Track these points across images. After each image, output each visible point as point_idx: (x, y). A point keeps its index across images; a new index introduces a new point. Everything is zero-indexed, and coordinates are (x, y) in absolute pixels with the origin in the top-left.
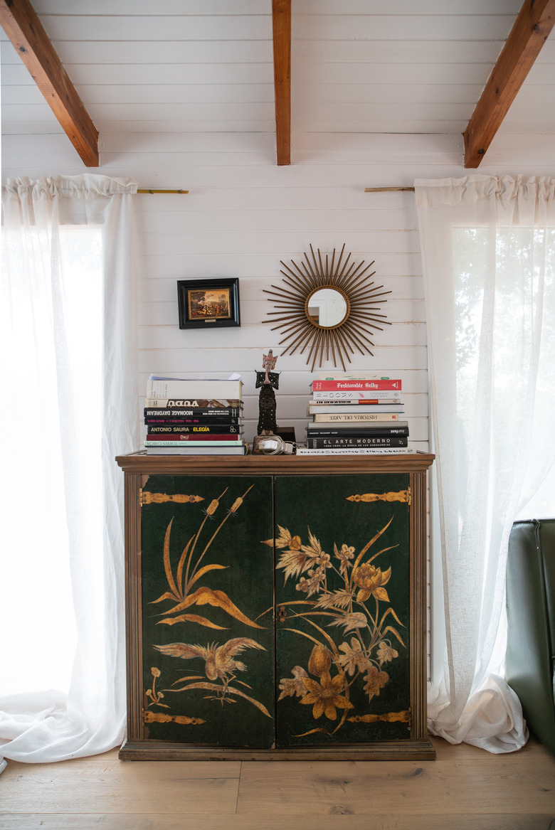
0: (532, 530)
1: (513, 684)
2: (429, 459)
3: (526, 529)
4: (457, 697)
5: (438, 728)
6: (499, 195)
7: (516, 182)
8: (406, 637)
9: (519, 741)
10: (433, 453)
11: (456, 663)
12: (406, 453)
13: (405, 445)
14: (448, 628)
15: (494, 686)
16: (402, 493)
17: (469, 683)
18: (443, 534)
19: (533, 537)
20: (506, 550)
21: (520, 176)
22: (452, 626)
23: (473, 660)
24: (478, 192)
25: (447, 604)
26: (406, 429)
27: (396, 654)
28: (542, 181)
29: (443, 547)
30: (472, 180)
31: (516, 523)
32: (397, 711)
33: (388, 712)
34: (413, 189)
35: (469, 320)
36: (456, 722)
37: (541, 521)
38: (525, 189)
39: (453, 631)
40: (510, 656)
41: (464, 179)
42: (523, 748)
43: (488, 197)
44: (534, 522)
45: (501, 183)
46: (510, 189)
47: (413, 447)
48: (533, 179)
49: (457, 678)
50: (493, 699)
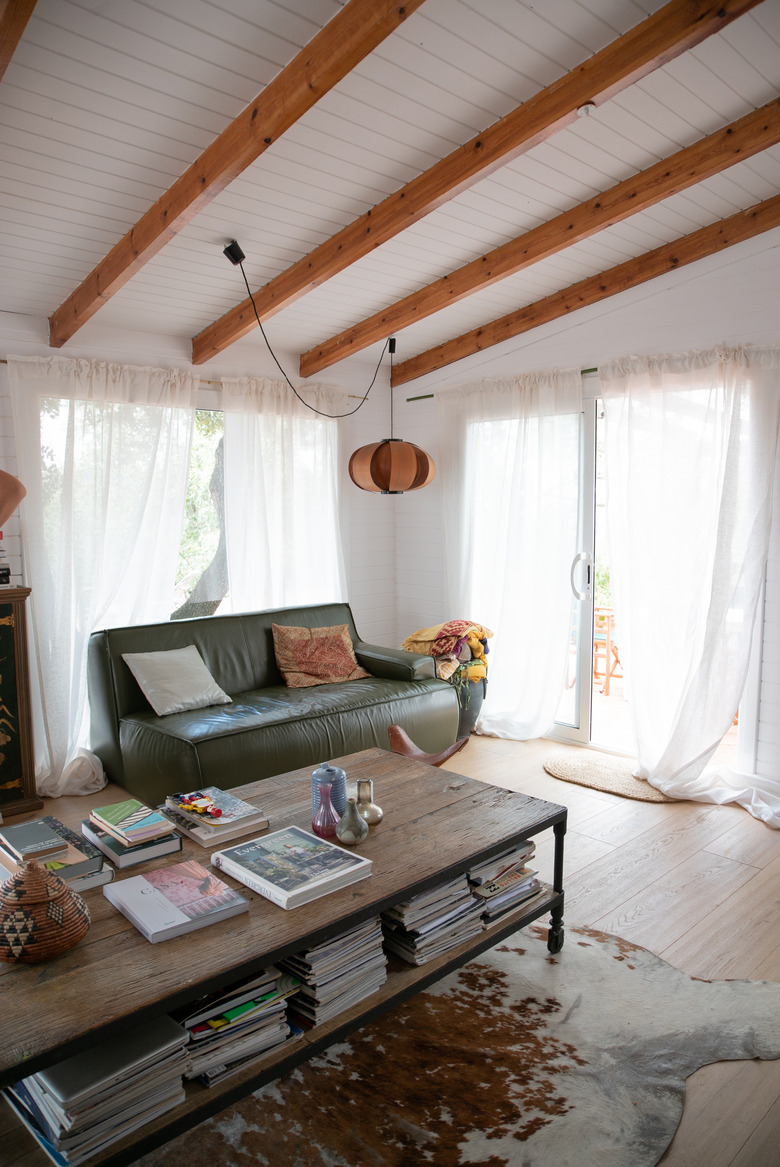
0: (103, 638)
1: (96, 752)
2: (28, 591)
3: (100, 637)
4: (55, 769)
5: (43, 791)
6: (77, 374)
7: (91, 364)
8: (16, 725)
9: (102, 784)
10: (27, 586)
11: (53, 744)
12: (9, 588)
13: (8, 582)
14: (45, 720)
15: (83, 755)
16: (7, 618)
17: (64, 756)
18: (37, 648)
19: (104, 643)
20: (86, 655)
21: (94, 361)
22: (48, 717)
23: (66, 740)
24: (61, 370)
25: (43, 702)
26: (8, 570)
27: (9, 739)
28: (111, 366)
29: (38, 658)
30: (56, 358)
31: (93, 634)
32: (13, 780)
33: (5, 782)
34: (5, 362)
35: (52, 459)
36: (56, 784)
37: (109, 630)
38: (98, 371)
39: (50, 721)
40: (93, 734)
41: (49, 358)
42: (103, 789)
43: (68, 375)
44: (105, 632)
45: (79, 365)
46: (86, 371)
47: (14, 582)
48: (103, 365)
49: (55, 754)
50: (82, 762)
